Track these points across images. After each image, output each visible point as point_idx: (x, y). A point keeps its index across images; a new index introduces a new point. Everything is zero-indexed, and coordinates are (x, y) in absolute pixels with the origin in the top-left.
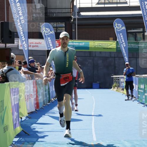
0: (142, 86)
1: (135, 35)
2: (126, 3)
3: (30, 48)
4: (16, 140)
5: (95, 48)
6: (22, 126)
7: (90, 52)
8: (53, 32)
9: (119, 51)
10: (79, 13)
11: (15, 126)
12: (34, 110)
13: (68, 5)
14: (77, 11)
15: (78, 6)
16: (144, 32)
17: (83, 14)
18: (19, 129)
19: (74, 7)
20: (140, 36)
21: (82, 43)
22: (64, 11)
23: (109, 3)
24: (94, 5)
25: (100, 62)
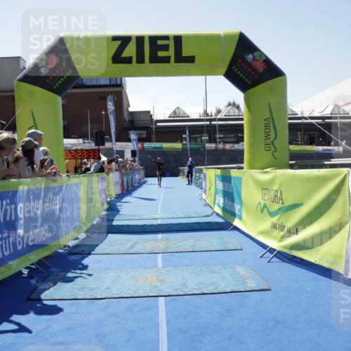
0: (198, 175)
1: (195, 139)
2: (189, 117)
3: (118, 149)
5: (167, 148)
6: (108, 203)
7: (164, 152)
8: (136, 138)
9: (184, 150)
10: (155, 123)
11: (103, 204)
12: (120, 192)
13: (148, 118)
14: (154, 123)
15: (155, 119)
17: (158, 124)
18: (106, 206)
19: (152, 120)
20: (199, 140)
21: (158, 145)
22: (146, 122)
23: (177, 117)
24: (167, 118)
25: (171, 158)
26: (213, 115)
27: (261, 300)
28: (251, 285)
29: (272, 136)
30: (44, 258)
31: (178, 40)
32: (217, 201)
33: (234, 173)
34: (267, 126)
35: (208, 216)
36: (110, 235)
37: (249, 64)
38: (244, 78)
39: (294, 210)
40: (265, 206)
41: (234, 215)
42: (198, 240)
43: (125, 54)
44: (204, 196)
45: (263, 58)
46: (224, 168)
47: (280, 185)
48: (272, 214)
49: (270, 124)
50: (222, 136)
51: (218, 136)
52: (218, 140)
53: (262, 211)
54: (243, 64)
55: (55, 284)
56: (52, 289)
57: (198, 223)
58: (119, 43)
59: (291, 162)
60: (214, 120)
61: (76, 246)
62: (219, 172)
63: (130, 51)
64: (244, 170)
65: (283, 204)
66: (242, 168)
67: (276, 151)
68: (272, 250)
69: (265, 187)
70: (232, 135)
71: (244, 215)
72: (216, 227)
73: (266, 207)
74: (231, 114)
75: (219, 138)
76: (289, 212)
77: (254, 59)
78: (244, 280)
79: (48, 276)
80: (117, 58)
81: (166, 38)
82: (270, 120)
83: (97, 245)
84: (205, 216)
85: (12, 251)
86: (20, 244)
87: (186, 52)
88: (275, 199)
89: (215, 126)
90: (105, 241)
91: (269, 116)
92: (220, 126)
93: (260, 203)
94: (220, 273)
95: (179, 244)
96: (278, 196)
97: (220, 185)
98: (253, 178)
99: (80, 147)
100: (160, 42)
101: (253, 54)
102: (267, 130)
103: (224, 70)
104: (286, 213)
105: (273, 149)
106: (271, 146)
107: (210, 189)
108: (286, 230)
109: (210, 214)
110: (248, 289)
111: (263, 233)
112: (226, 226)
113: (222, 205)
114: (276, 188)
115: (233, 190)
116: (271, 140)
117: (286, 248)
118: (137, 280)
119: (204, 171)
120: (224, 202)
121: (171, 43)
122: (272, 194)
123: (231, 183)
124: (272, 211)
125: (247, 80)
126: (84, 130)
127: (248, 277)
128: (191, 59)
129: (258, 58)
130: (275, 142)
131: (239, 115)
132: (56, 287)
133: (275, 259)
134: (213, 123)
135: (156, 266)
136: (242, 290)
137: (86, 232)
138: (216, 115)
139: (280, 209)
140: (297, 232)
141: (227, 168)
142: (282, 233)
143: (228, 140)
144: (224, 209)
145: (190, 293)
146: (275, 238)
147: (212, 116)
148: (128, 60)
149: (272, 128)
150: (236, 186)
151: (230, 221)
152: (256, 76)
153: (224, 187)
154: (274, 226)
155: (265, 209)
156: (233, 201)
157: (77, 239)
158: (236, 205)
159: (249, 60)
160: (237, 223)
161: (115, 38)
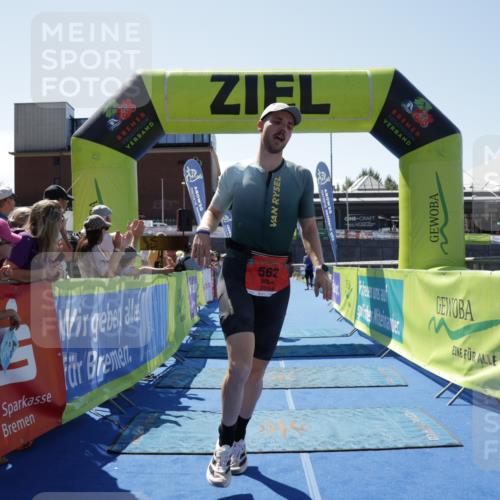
4: (194, 329)
11: (192, 316)
12: (211, 299)
16: (324, 220)
18: (197, 319)
20: (320, 224)
26: (341, 188)
27: (452, 460)
28: (433, 438)
29: (441, 221)
30: (123, 392)
31: (306, 81)
32: (359, 315)
33: (388, 274)
34: (433, 206)
35: (347, 336)
36: (209, 361)
37: (408, 117)
38: (400, 136)
39: (489, 330)
40: (442, 323)
41: (389, 334)
42: (341, 371)
43: (230, 101)
44: (335, 306)
45: (429, 108)
46: (373, 266)
47: (469, 292)
48: (454, 335)
49: (438, 202)
50: (354, 219)
51: (348, 218)
52: (348, 225)
53: (437, 330)
54: (399, 117)
55: (146, 430)
56: (142, 437)
57: (334, 346)
58: (221, 84)
59: (467, 259)
60: (343, 195)
61: (163, 377)
62: (363, 272)
63: (237, 96)
64: (399, 269)
65: (472, 319)
66: (396, 266)
67: (446, 242)
68: (454, 388)
69: (442, 296)
70: (368, 218)
71: (406, 335)
72: (362, 352)
73: (445, 325)
74: (368, 187)
75: (350, 222)
76: (483, 332)
77: (416, 109)
78: (420, 430)
79: (133, 419)
80: (219, 107)
81: (289, 78)
82: (438, 197)
83: (195, 376)
84: (343, 336)
85: (80, 382)
86: (91, 372)
87: (317, 99)
88: (459, 313)
89: (344, 204)
90: (204, 370)
91: (437, 192)
92: (351, 204)
93: (433, 319)
94: (383, 420)
95: (315, 376)
96: (465, 308)
97: (365, 291)
98: (421, 281)
99: (150, 232)
100: (280, 84)
101: (413, 101)
102: (434, 212)
103: (371, 125)
104: (478, 333)
105: (442, 239)
106: (440, 235)
107: (348, 297)
108: (476, 358)
109: (349, 332)
110: (429, 444)
111: (440, 362)
112: (376, 350)
113: (369, 321)
114: (461, 296)
115: (387, 298)
116: (439, 226)
117: (478, 384)
118: (263, 428)
119: (336, 270)
120: (373, 315)
121: (296, 86)
122: (455, 305)
123: (384, 288)
124: (454, 330)
125: (404, 139)
126: (155, 207)
127: (426, 427)
128: (324, 109)
129: (421, 107)
130: (445, 230)
131: (379, 189)
132: (147, 435)
133: (460, 401)
134: (341, 199)
135: (285, 407)
136: (421, 445)
137: (175, 356)
138: (345, 189)
139: (467, 328)
140: (494, 361)
141: (378, 266)
142: (470, 363)
143: (363, 225)
144: (373, 326)
145: (344, 448)
146: (459, 370)
147: (338, 190)
148: (234, 110)
149: (441, 209)
150: (393, 293)
151: (384, 344)
152: (418, 134)
153: (372, 294)
154: (458, 353)
155: (443, 327)
156: (387, 314)
157: (163, 365)
158: (392, 320)
159: (408, 111)
160: (393, 346)
161: (215, 78)
